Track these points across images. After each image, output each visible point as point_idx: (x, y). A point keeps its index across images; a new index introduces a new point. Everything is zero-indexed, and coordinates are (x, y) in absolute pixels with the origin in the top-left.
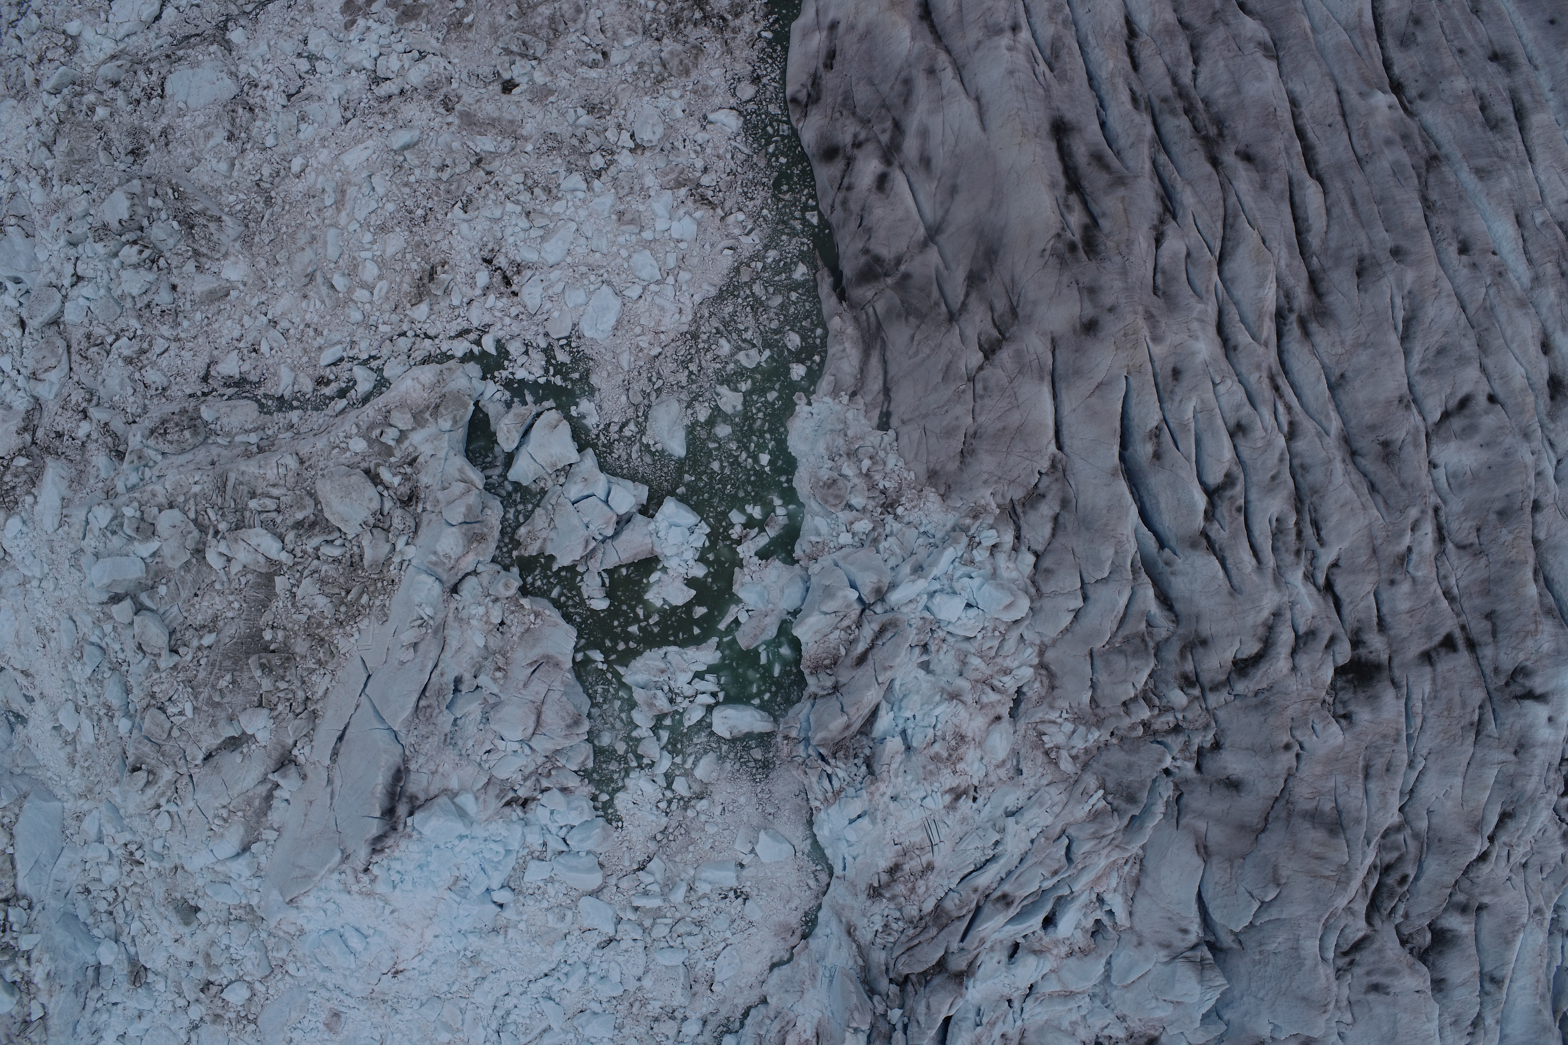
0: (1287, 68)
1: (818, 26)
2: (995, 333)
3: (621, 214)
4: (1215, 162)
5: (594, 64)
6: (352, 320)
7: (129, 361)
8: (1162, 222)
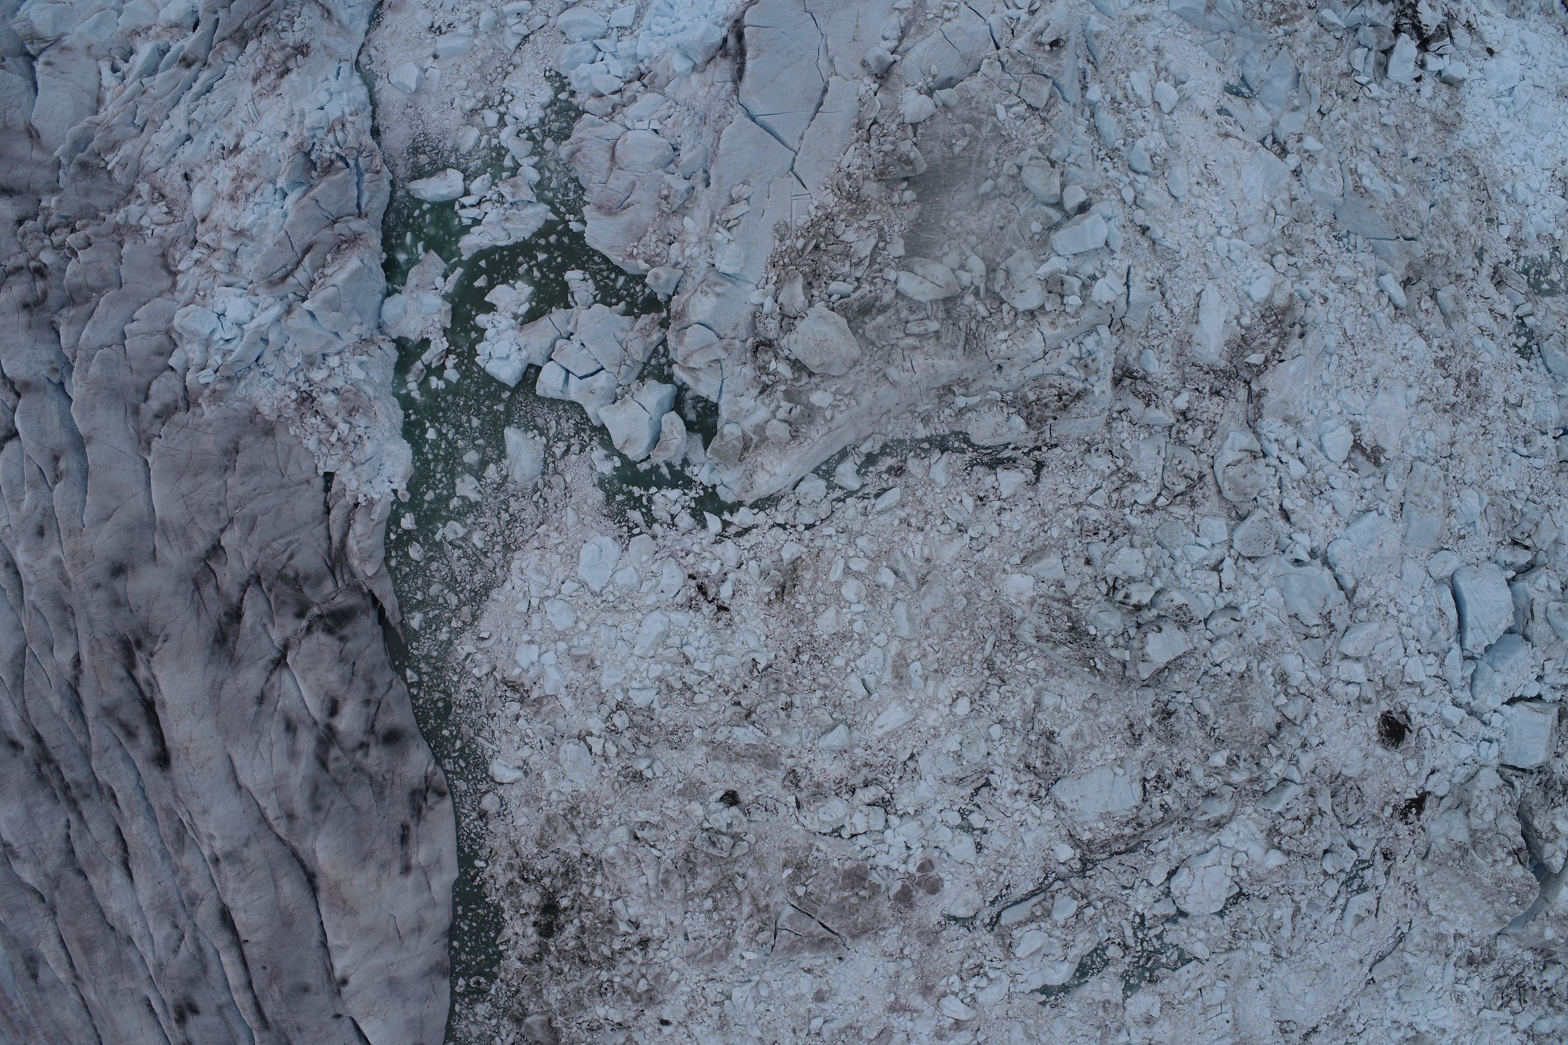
1: (425, 871)
2: (212, 564)
3: (592, 666)
5: (643, 825)
6: (865, 538)
7: (1133, 478)
8: (77, 678)
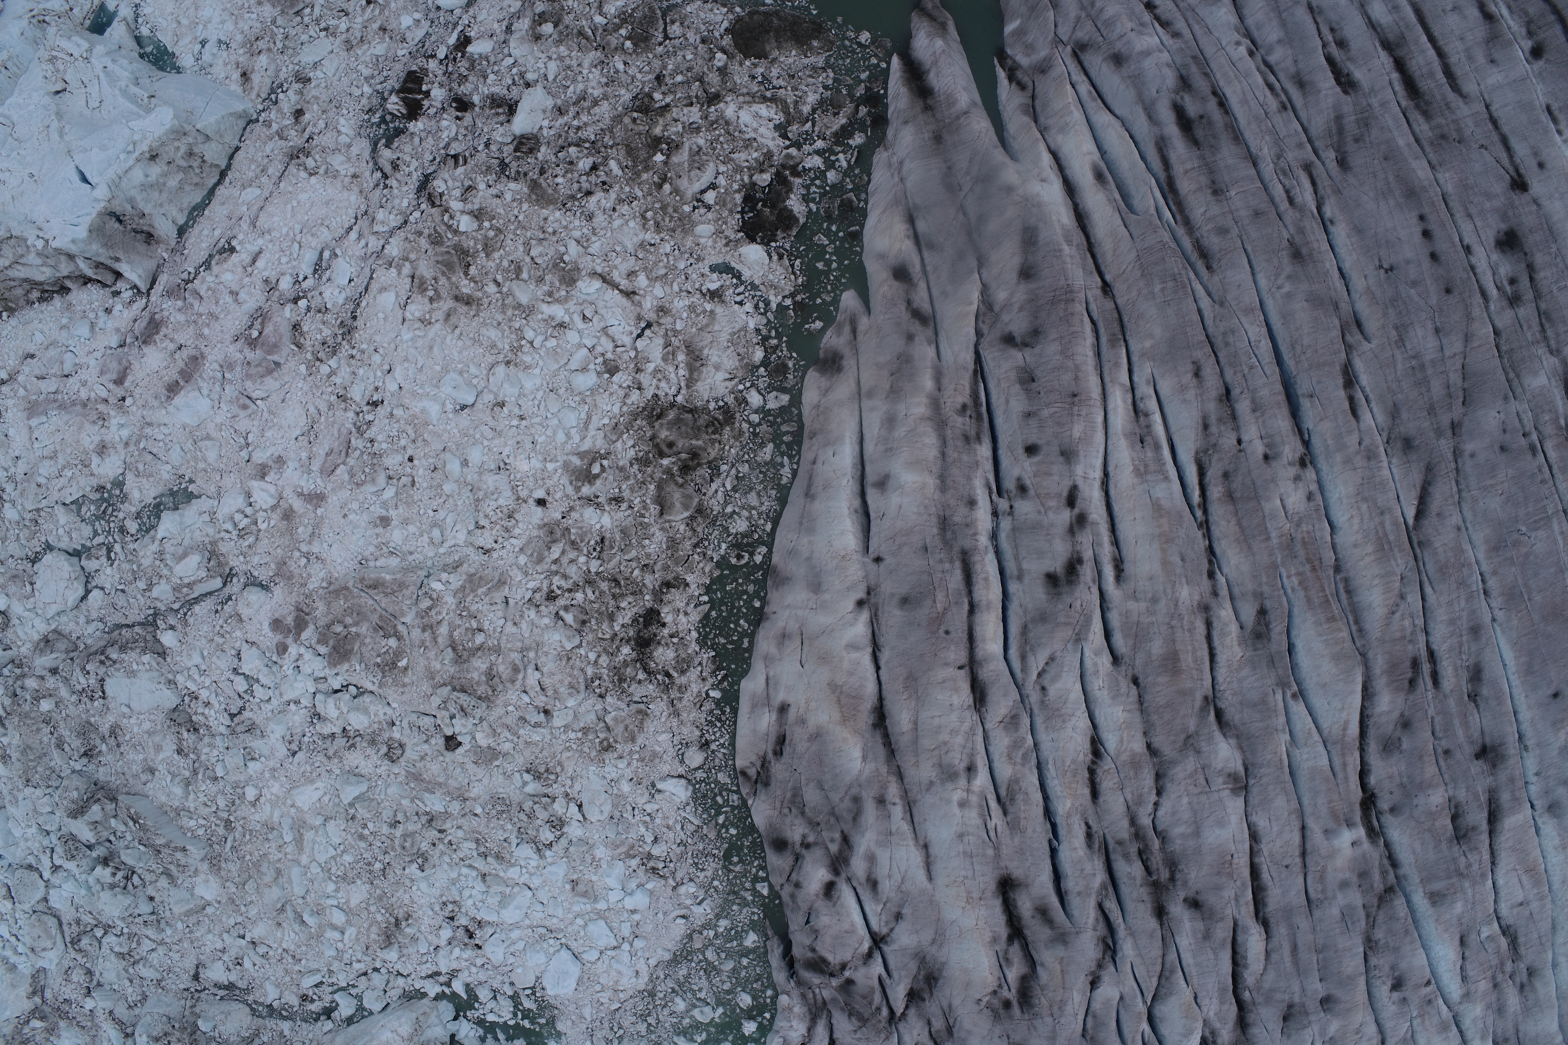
0: (1254, 799)
1: (767, 702)
2: (931, 1044)
3: (574, 883)
4: (1160, 912)
5: (537, 725)
6: (327, 953)
7: (121, 957)
8: (1100, 966)
